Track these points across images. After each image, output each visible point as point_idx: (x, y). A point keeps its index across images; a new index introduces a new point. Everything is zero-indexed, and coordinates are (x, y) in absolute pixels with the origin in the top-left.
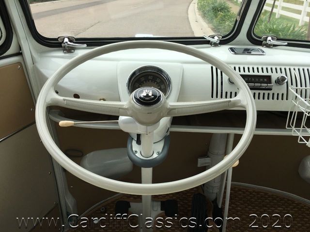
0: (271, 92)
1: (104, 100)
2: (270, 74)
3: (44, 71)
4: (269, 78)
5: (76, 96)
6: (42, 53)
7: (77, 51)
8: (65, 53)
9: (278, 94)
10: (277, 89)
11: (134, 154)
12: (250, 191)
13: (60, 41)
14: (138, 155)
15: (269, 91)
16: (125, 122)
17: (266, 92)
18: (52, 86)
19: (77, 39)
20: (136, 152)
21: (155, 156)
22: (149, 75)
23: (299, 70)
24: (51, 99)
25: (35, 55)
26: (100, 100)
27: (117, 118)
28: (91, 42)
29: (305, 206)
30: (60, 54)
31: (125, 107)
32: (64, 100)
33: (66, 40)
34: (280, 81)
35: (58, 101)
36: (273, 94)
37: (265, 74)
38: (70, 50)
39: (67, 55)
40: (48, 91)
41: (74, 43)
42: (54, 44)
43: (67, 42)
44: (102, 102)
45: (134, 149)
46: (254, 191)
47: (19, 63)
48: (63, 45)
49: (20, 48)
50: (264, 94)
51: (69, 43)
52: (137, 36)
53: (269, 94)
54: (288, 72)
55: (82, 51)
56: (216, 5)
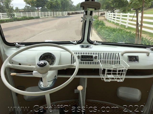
0: (93, 62)
1: (30, 65)
2: (93, 55)
3: (8, 55)
4: (92, 56)
5: (20, 64)
6: (7, 48)
7: (21, 47)
8: (16, 48)
9: (95, 62)
10: (95, 61)
11: (41, 86)
12: (98, 103)
13: (14, 44)
14: (42, 86)
15: (92, 61)
16: (35, 73)
17: (91, 62)
18: (8, 60)
19: (21, 43)
20: (42, 85)
21: (49, 86)
22: (48, 56)
23: (103, 53)
24: (7, 65)
25: (5, 49)
26: (29, 65)
27: (32, 72)
28: (27, 44)
29: (122, 110)
30: (15, 48)
31: (34, 68)
32: (12, 65)
34: (96, 57)
35: (10, 66)
36: (94, 62)
37: (91, 55)
38: (18, 47)
39: (17, 49)
40: (7, 62)
41: (20, 44)
42: (12, 45)
43: (17, 44)
44: (30, 66)
45: (41, 84)
46: (100, 104)
48: (16, 45)
50: (89, 62)
51: (18, 45)
52: (46, 41)
53: (92, 62)
54: (99, 54)
55: (23, 47)
56: (98, 22)
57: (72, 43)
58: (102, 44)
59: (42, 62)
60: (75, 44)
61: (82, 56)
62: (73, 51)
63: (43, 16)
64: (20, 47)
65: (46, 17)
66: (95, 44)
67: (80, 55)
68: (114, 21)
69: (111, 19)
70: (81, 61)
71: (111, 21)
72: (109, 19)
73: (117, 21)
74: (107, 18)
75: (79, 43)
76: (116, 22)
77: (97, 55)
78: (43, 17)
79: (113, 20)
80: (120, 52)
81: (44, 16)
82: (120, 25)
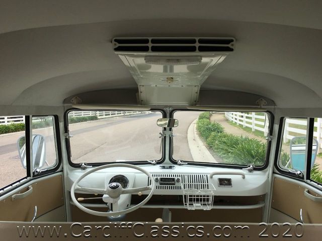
0: (175, 186)
2: (175, 177)
4: (174, 179)
6: (71, 170)
8: (82, 170)
9: (178, 187)
10: (177, 184)
13: (80, 165)
17: (173, 186)
18: (76, 184)
19: (88, 164)
23: (188, 175)
25: (68, 171)
28: (94, 165)
30: (80, 170)
33: (83, 164)
34: (178, 180)
37: (173, 177)
38: (84, 169)
41: (86, 165)
42: (78, 166)
47: (61, 175)
49: (63, 168)
54: (183, 177)
55: (90, 169)
56: (210, 126)
57: (150, 163)
58: (188, 164)
59: (114, 184)
60: (154, 164)
61: (161, 179)
62: (151, 173)
63: (103, 115)
64: (86, 168)
65: (111, 116)
66: (180, 165)
67: (159, 178)
68: (241, 123)
69: (236, 119)
70: (160, 186)
71: (236, 123)
72: (232, 119)
73: (247, 122)
74: (229, 117)
75: (158, 163)
76: (245, 125)
77: (180, 178)
78: (104, 117)
79: (240, 120)
80: (209, 174)
81: (106, 115)
82: (253, 130)
